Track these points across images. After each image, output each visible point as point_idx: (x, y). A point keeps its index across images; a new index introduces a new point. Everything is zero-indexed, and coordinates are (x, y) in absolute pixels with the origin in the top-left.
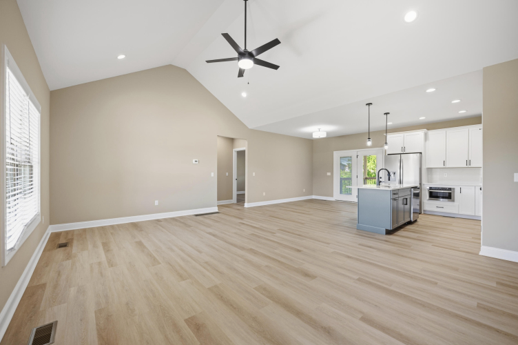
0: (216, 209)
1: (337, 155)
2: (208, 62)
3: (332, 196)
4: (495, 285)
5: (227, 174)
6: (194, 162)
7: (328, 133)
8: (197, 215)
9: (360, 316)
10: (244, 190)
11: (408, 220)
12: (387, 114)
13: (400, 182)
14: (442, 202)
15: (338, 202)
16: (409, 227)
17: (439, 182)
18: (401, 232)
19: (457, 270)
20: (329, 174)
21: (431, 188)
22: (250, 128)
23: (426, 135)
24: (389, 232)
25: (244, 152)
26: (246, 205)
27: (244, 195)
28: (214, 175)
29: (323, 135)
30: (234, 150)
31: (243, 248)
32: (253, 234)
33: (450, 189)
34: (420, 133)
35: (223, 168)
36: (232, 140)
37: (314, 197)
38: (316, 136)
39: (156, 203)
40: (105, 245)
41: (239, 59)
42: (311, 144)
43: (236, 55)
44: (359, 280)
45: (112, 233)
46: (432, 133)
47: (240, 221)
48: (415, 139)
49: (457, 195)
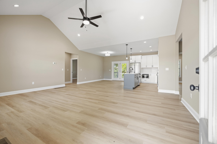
0: (64, 85)
1: (113, 63)
2: (69, 18)
3: (111, 78)
4: (163, 98)
5: (68, 70)
6: (53, 63)
7: (111, 54)
8: (55, 88)
9: (135, 111)
10: (77, 77)
11: (138, 85)
12: (131, 49)
13: (134, 72)
14: (145, 79)
15: (113, 81)
16: (138, 87)
17: (145, 72)
18: (137, 88)
19: (154, 96)
20: (110, 70)
21: (143, 74)
22: (80, 49)
23: (141, 56)
24: (134, 88)
25: (77, 60)
26: (78, 83)
27: (77, 79)
28: (63, 70)
29: (109, 55)
30: (71, 59)
31: (85, 98)
32: (87, 93)
33: (148, 74)
34: (140, 56)
35: (67, 67)
36: (70, 54)
37: (104, 79)
38: (106, 55)
39: (33, 83)
40: (9, 105)
41: (83, 20)
42: (103, 58)
43: (82, 18)
44: (130, 102)
45: (9, 99)
46: (143, 56)
47: (78, 89)
48: (138, 58)
49: (150, 76)
